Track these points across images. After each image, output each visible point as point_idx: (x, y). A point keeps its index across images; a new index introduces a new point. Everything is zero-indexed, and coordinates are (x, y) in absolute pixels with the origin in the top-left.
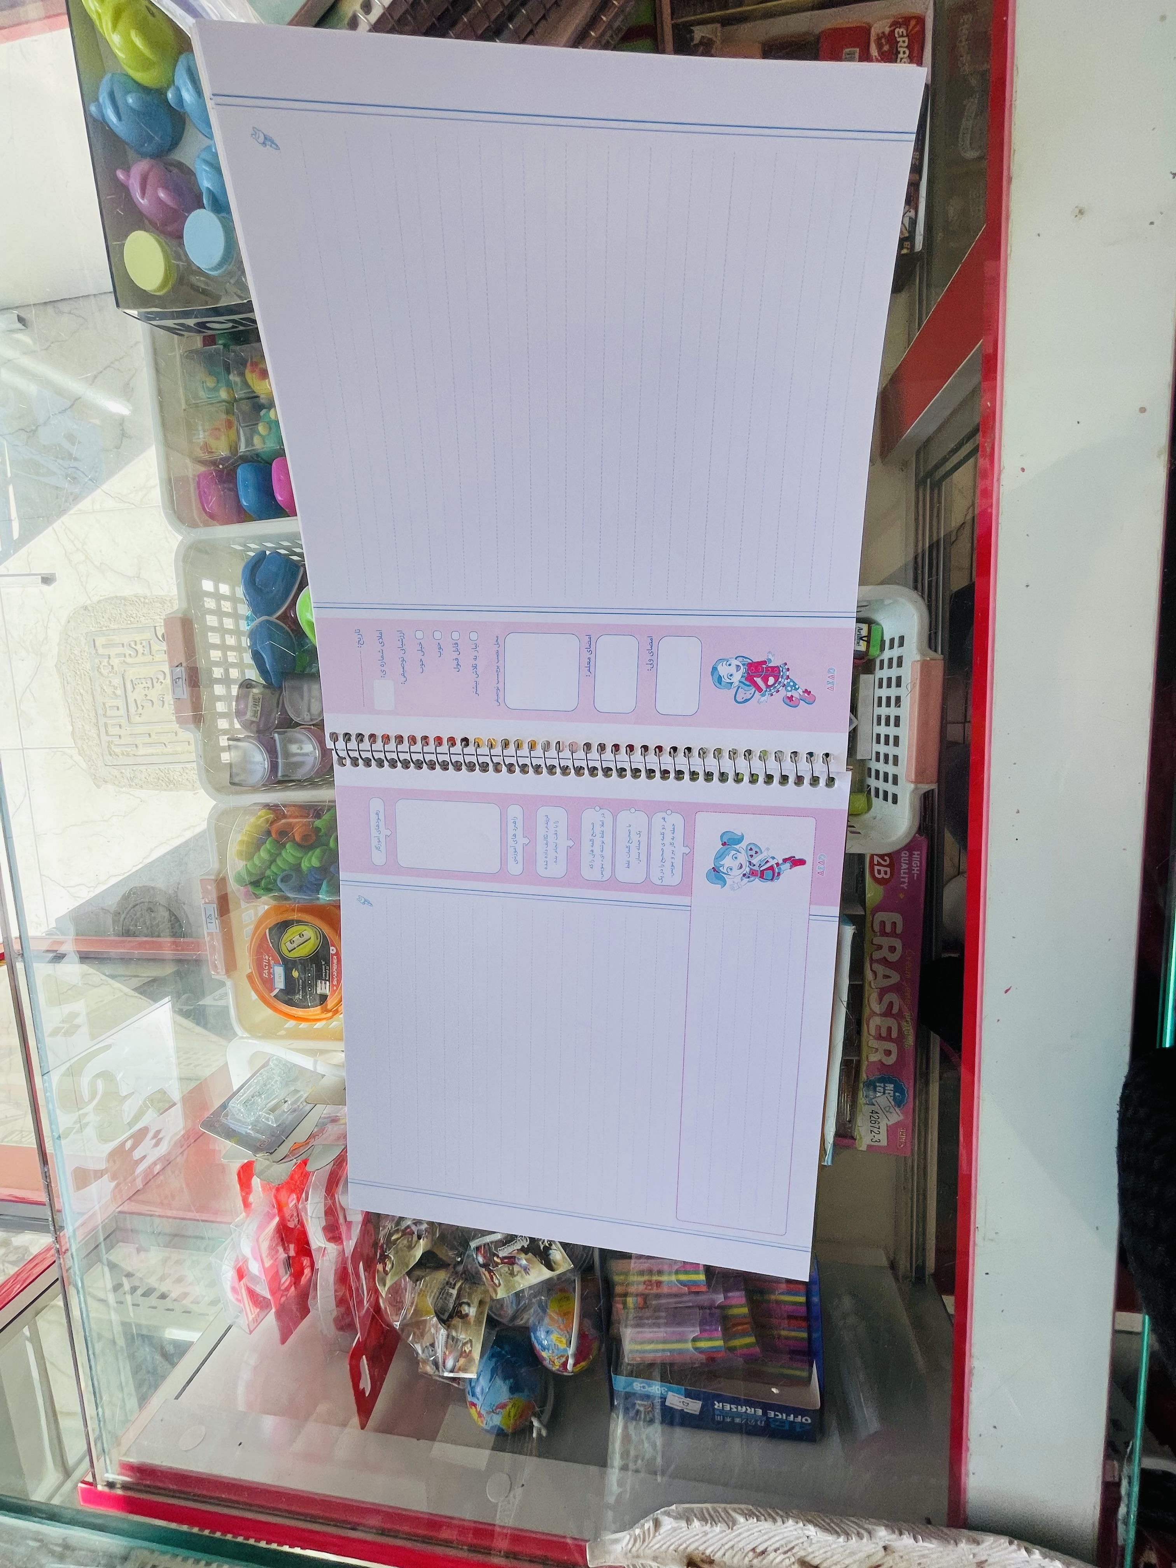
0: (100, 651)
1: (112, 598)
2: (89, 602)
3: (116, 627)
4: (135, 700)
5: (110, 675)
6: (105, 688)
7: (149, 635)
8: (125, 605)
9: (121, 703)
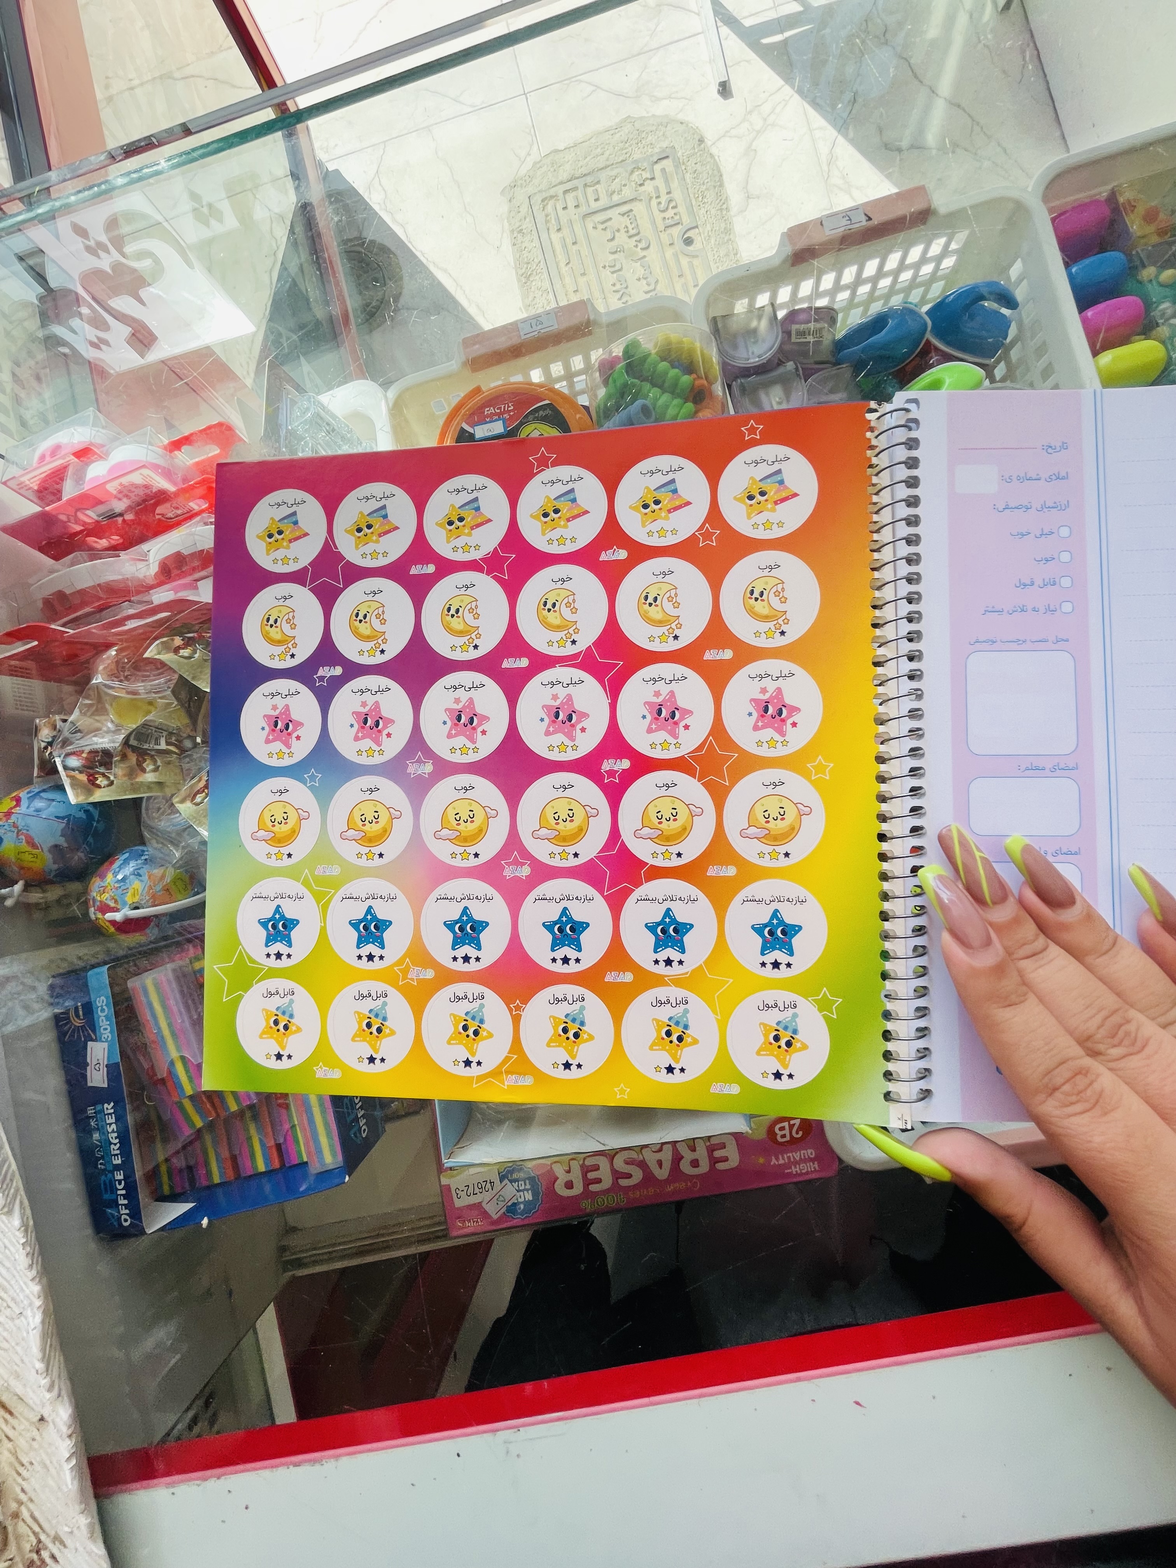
0: (657, 167)
1: (719, 171)
2: (709, 143)
3: (688, 181)
4: (610, 219)
5: (633, 184)
6: (617, 180)
7: (686, 221)
8: (715, 187)
9: (604, 202)
